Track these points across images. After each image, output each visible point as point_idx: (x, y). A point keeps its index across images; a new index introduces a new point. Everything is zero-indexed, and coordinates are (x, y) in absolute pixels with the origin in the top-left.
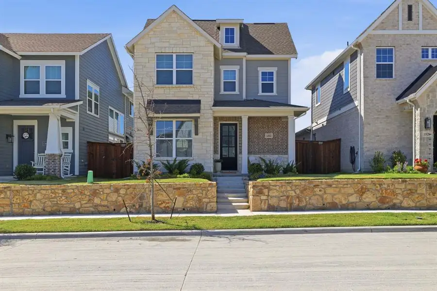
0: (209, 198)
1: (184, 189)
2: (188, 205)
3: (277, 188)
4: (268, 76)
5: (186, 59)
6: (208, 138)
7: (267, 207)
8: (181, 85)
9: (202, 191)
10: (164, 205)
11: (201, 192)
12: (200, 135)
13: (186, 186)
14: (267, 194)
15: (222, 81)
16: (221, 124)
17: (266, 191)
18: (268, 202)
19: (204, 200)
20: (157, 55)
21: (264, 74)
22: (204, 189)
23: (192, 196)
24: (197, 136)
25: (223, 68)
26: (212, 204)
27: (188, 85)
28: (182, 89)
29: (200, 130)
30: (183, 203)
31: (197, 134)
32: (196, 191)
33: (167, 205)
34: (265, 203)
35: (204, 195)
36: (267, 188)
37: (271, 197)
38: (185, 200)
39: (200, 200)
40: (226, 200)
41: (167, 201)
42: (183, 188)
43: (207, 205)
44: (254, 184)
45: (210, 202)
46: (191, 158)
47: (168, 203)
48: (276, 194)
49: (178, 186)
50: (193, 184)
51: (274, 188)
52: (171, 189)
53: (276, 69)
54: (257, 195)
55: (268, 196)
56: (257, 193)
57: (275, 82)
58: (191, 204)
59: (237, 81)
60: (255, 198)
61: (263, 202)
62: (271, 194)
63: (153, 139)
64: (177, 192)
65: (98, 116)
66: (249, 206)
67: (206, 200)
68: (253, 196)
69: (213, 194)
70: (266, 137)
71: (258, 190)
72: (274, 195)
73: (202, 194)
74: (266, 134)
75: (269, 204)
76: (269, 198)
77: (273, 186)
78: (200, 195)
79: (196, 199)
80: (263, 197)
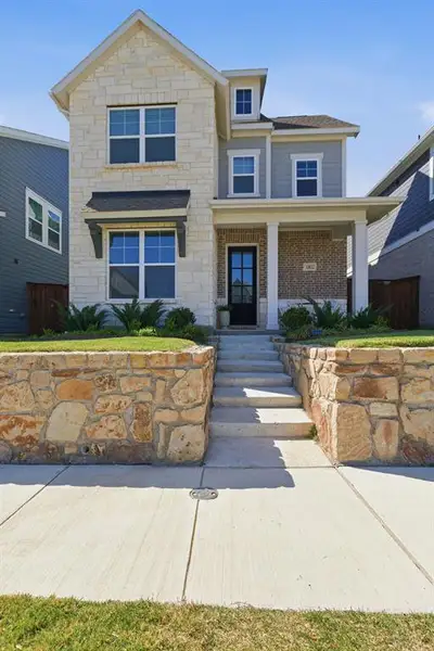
0: (179, 409)
1: (89, 376)
2: (101, 434)
4: (307, 168)
5: (164, 115)
6: (205, 261)
7: (400, 448)
8: (154, 163)
9: (153, 382)
10: (16, 431)
11: (148, 384)
12: (189, 257)
13: (99, 366)
14: (393, 395)
15: (232, 175)
16: (230, 248)
17: (389, 386)
18: (402, 427)
19: (159, 416)
20: (111, 112)
21: (300, 165)
22: (158, 374)
23: (114, 400)
24: (183, 259)
25: (232, 154)
26: (185, 429)
27: (165, 163)
28: (156, 171)
29: (190, 246)
30: (84, 425)
31: (182, 254)
32: (130, 383)
33: (29, 432)
34: (388, 433)
35: (159, 399)
36: (391, 374)
37: (411, 410)
38: (94, 416)
39: (142, 417)
40: (239, 400)
41: (29, 419)
42: (87, 371)
43: (168, 435)
44: (342, 359)
45: (181, 423)
46: (171, 300)
47: (33, 425)
48: (428, 395)
49: (72, 365)
50: (121, 359)
51: (422, 372)
52: (45, 375)
53: (322, 155)
54: (357, 398)
55: (399, 403)
56: (355, 392)
57: (319, 178)
58: (110, 430)
59: (256, 175)
60: (350, 409)
61: (380, 430)
62: (409, 395)
63: (104, 265)
64: (66, 384)
65: (60, 252)
66: (314, 427)
67: (167, 416)
68: (340, 401)
69: (192, 395)
70: (304, 269)
71: (357, 382)
72: (421, 399)
73: (153, 393)
74: (305, 265)
75: (407, 437)
76: (404, 411)
77: (417, 366)
78: (147, 397)
79: (131, 411)
80: (380, 409)
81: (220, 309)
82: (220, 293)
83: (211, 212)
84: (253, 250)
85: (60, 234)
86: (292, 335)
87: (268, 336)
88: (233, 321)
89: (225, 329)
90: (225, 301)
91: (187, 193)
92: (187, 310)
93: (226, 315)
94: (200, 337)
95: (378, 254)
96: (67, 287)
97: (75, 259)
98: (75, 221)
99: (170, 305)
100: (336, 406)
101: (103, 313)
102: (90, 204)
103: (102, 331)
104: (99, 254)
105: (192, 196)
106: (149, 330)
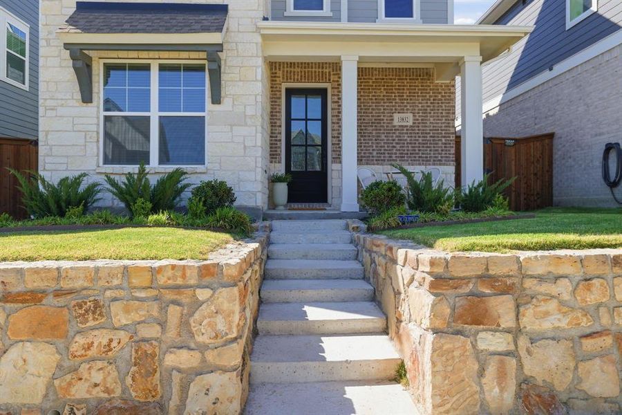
0: (203, 348)
1: (62, 301)
2: (80, 391)
3: (564, 288)
6: (250, 111)
7: (517, 396)
9: (163, 309)
11: (155, 313)
12: (227, 103)
13: (79, 284)
14: (507, 321)
16: (287, 90)
17: (502, 307)
18: (520, 366)
19: (170, 360)
22: (169, 296)
23: (101, 338)
24: (216, 107)
26: (214, 379)
29: (227, 89)
30: (53, 378)
31: (216, 100)
32: (127, 311)
34: (502, 375)
35: (171, 334)
36: (507, 290)
37: (532, 341)
38: (66, 364)
39: (145, 361)
40: (295, 324)
42: (58, 293)
43: (184, 389)
44: (439, 270)
45: (205, 369)
46: (200, 168)
48: (555, 320)
49: (33, 284)
50: (111, 273)
51: (545, 288)
54: (459, 326)
55: (516, 332)
56: (456, 317)
58: (95, 385)
60: (448, 343)
61: (491, 370)
62: (529, 321)
63: (94, 114)
64: (23, 316)
65: (26, 87)
66: (402, 365)
67: (184, 359)
68: (436, 331)
69: (221, 325)
70: (396, 123)
71: (461, 302)
72: (547, 325)
73: (163, 324)
74: (396, 116)
75: (526, 380)
76: (523, 342)
77: (541, 279)
78: (152, 331)
79: (129, 353)
80: (491, 342)
81: (274, 180)
82: (273, 156)
83: (259, 39)
84: (322, 93)
85: (27, 59)
86: (376, 222)
87: (342, 222)
88: (292, 198)
89: (281, 211)
90: (280, 169)
91: (224, 9)
92: (222, 183)
93: (282, 189)
94: (239, 228)
95: (497, 100)
96: (36, 143)
97: (50, 103)
98: (48, 45)
99: (196, 176)
100: (430, 337)
101: (92, 190)
102: (72, 21)
103: (89, 218)
104: (87, 97)
105: (231, 12)
106: (163, 217)
